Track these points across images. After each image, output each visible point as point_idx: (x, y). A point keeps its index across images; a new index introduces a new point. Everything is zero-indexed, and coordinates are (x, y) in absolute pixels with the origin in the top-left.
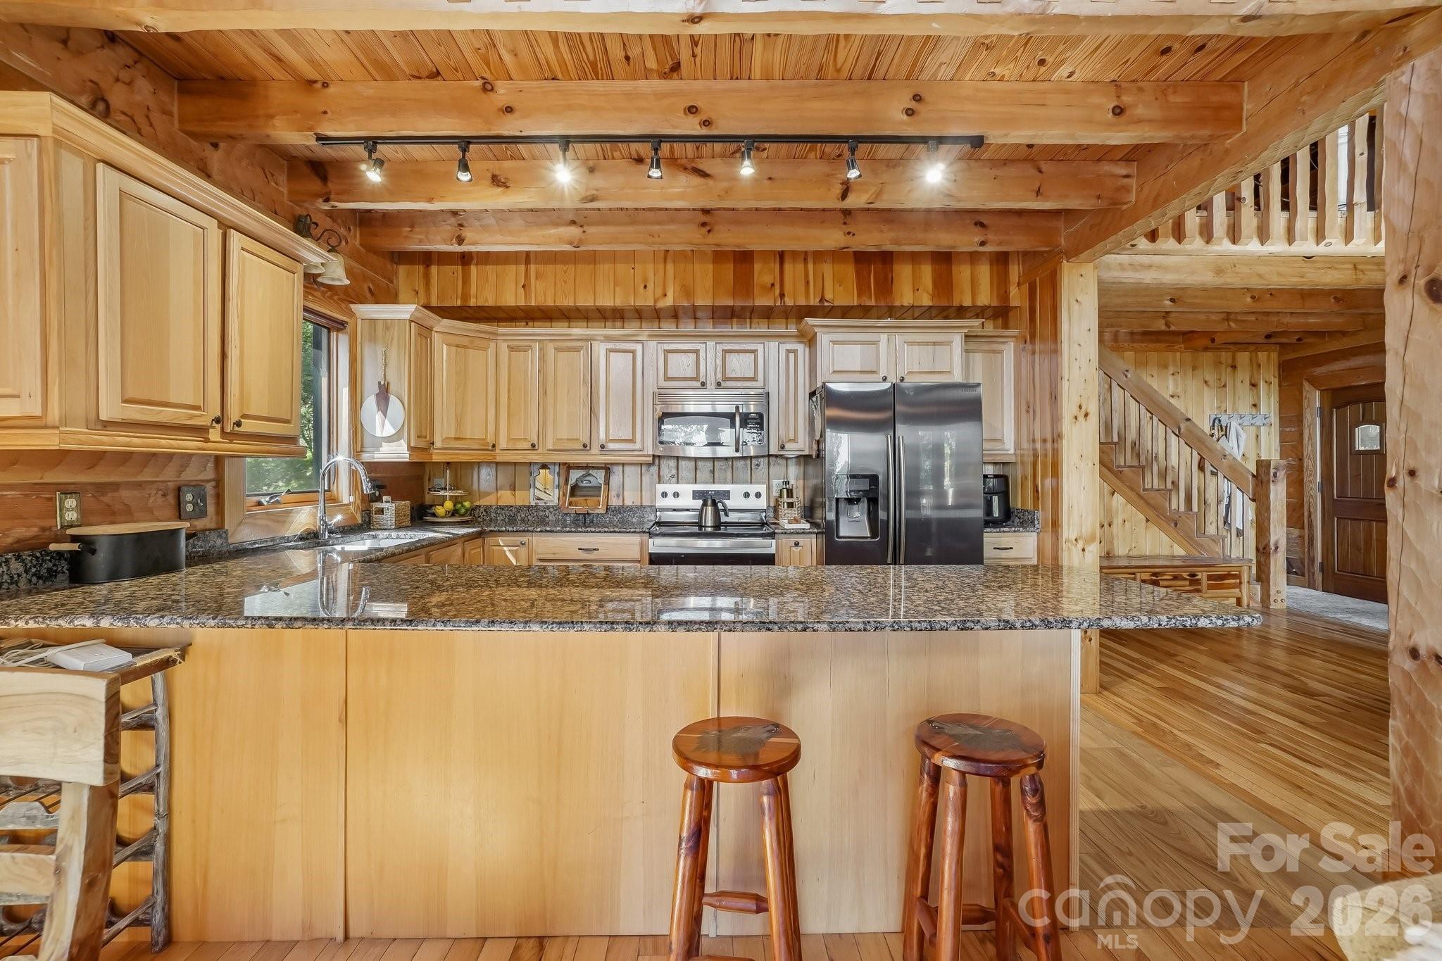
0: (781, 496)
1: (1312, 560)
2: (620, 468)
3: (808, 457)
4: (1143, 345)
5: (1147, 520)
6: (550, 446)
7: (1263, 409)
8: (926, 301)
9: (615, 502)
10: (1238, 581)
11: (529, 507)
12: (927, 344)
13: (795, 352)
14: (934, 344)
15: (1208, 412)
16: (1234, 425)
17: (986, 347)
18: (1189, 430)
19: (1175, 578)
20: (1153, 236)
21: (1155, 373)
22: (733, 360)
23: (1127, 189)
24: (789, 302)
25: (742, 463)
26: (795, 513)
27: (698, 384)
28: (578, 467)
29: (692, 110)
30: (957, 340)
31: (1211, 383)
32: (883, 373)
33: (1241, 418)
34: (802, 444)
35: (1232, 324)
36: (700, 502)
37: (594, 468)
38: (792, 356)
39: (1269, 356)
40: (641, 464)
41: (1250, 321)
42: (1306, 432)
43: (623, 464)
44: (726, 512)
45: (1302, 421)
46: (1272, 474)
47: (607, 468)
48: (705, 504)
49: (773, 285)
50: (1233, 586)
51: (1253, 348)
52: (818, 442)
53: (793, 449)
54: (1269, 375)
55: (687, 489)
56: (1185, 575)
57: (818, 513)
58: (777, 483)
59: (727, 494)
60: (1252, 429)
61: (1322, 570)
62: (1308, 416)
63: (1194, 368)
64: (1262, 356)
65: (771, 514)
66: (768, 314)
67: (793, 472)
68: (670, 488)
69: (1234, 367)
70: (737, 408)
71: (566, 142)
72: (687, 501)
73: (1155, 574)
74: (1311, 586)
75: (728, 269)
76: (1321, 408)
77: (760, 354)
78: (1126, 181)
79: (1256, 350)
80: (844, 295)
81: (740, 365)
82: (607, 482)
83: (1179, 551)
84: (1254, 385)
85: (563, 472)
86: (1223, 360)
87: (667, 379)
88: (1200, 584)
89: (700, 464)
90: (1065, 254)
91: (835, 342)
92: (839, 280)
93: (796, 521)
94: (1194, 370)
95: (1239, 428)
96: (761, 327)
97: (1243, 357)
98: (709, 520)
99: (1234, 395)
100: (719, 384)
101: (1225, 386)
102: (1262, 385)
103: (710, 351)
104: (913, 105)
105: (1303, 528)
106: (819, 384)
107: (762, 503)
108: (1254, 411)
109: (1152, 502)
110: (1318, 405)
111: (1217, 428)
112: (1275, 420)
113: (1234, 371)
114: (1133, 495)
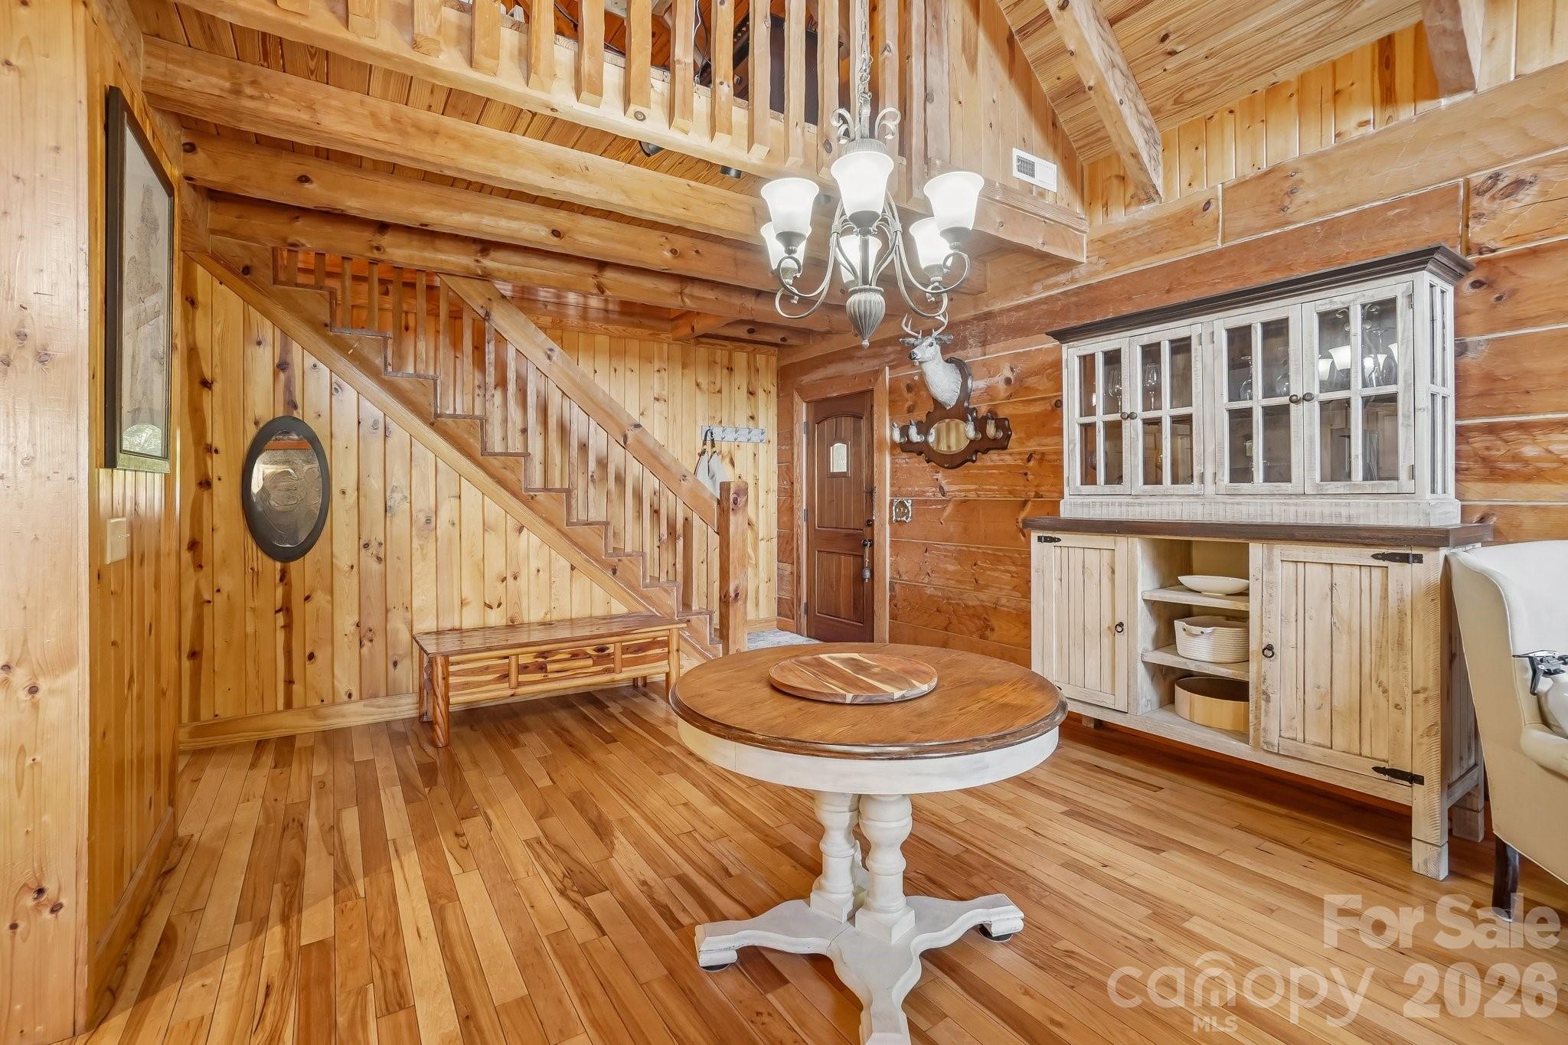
1: (799, 600)
4: (620, 328)
5: (573, 568)
7: (761, 423)
10: (666, 650)
15: (700, 423)
16: (728, 442)
18: (639, 441)
19: (575, 656)
21: (635, 366)
31: (704, 386)
33: (736, 432)
35: (687, 300)
39: (767, 361)
41: (709, 300)
42: (796, 451)
45: (792, 438)
46: (731, 500)
50: (660, 658)
51: (750, 347)
54: (768, 382)
56: (590, 651)
60: (750, 445)
61: (807, 612)
62: (797, 431)
63: (684, 366)
64: (761, 360)
69: (730, 369)
73: (542, 654)
74: (799, 632)
76: (807, 423)
79: (754, 352)
83: (619, 608)
84: (751, 393)
86: (718, 360)
88: (613, 661)
94: (683, 368)
97: (741, 358)
99: (730, 402)
101: (720, 391)
102: (761, 394)
105: (793, 564)
108: (751, 423)
109: (580, 541)
110: (804, 420)
111: (709, 443)
112: (773, 437)
113: (730, 374)
114: (551, 532)
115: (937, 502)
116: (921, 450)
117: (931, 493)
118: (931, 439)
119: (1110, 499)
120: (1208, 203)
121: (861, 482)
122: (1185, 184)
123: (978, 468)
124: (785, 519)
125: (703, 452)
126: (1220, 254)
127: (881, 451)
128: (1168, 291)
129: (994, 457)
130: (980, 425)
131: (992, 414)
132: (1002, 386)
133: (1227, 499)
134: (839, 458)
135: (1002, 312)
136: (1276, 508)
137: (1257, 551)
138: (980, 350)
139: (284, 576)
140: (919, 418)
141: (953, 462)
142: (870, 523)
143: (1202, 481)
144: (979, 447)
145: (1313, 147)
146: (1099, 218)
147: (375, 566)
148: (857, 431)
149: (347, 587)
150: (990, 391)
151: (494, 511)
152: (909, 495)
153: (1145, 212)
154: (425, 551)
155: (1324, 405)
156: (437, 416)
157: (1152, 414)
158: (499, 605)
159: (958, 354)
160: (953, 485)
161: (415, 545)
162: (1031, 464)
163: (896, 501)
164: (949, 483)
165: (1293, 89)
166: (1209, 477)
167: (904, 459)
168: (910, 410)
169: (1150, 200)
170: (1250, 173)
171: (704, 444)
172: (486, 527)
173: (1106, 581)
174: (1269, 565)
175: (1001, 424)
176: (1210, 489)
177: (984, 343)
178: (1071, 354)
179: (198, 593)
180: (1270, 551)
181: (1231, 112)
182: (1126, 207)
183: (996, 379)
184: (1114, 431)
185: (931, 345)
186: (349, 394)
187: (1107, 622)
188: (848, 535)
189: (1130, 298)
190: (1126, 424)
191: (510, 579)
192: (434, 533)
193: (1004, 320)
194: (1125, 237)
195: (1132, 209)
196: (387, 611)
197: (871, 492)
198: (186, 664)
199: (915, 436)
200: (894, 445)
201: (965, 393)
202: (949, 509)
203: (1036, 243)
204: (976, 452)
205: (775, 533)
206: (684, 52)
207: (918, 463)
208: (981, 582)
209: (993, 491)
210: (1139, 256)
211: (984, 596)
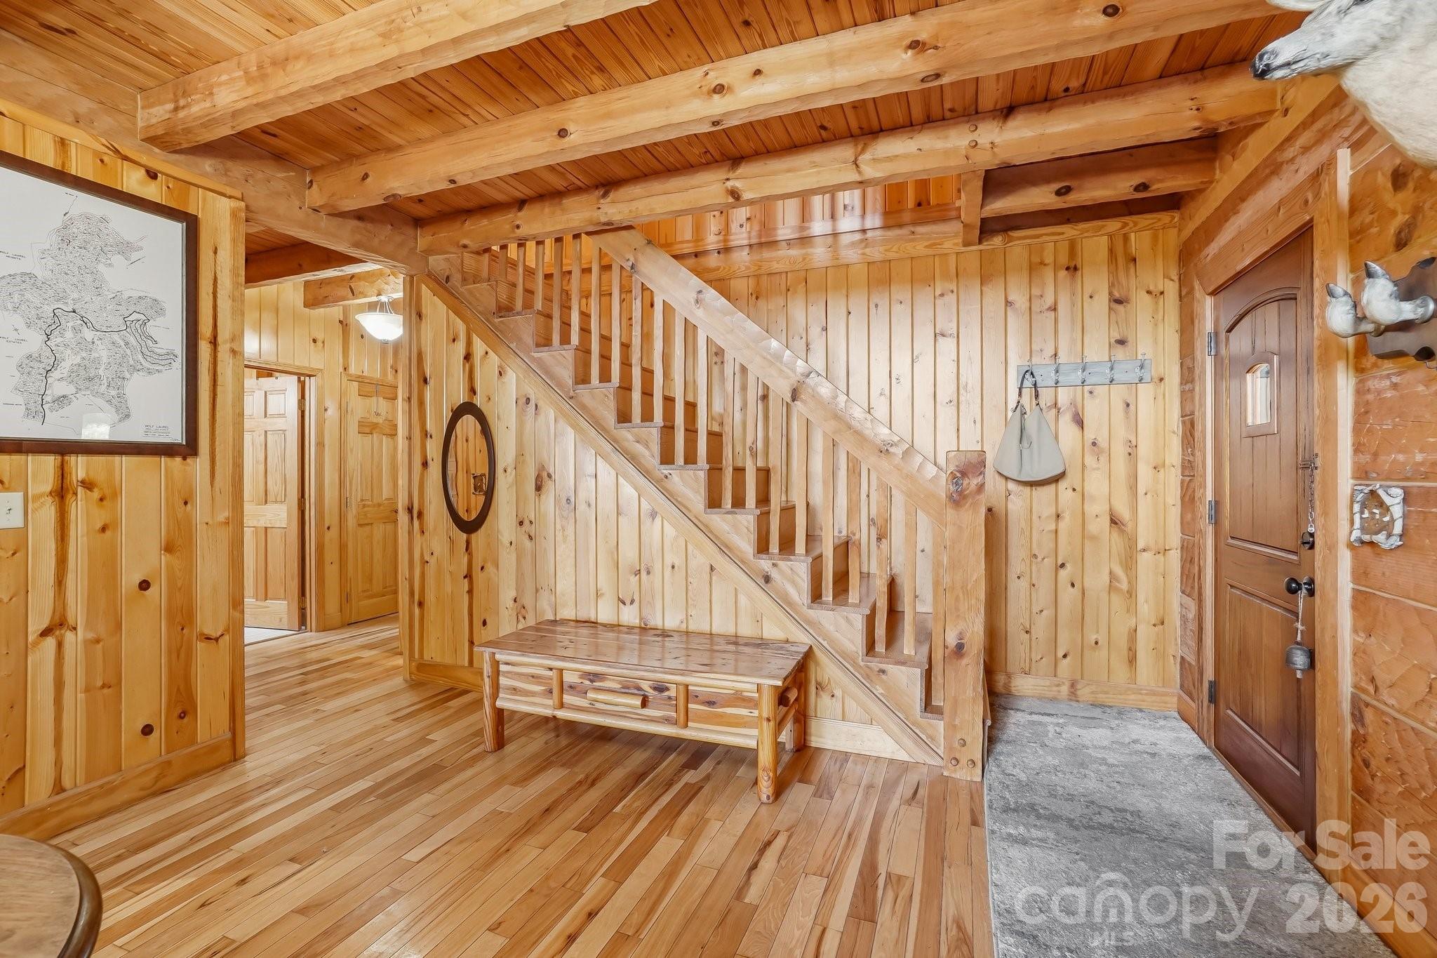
1: (1201, 672)
5: (712, 568)
7: (1142, 343)
10: (756, 713)
21: (905, 294)
31: (1022, 305)
33: (1087, 369)
45: (1194, 367)
54: (1156, 278)
56: (645, 686)
60: (1118, 389)
61: (1214, 699)
62: (1197, 353)
63: (984, 280)
64: (1139, 239)
69: (1074, 270)
76: (1213, 334)
79: (1126, 230)
84: (1119, 302)
88: (676, 708)
94: (983, 282)
97: (1095, 246)
99: (1074, 323)
101: (1054, 308)
102: (1142, 301)
105: (1195, 600)
108: (1119, 351)
111: (1028, 391)
112: (1172, 371)
113: (1073, 276)
121: (1296, 443)
124: (1189, 517)
139: (468, 543)
142: (1308, 541)
147: (528, 543)
149: (508, 560)
151: (629, 492)
152: (1396, 476)
154: (566, 533)
158: (632, 602)
161: (558, 527)
163: (1364, 490)
171: (1020, 394)
172: (619, 510)
179: (422, 555)
186: (511, 377)
191: (644, 573)
192: (573, 514)
196: (537, 591)
197: (1310, 468)
198: (417, 611)
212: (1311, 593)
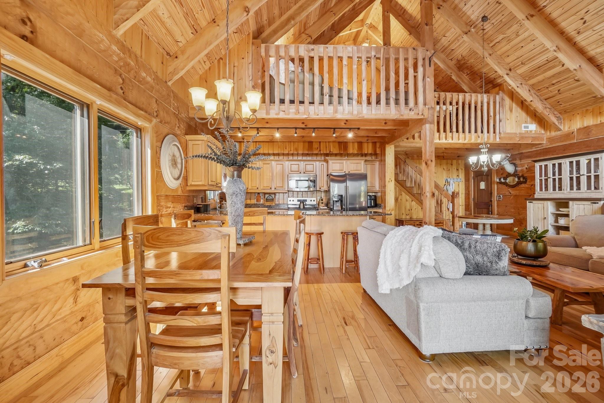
0: (320, 201)
2: (278, 194)
3: (327, 191)
6: (262, 188)
7: (460, 177)
8: (356, 152)
9: (277, 203)
11: (255, 204)
12: (355, 163)
13: (323, 164)
14: (357, 163)
15: (444, 178)
16: (451, 182)
17: (371, 163)
20: (408, 139)
22: (308, 167)
23: (395, 132)
24: (322, 152)
25: (310, 192)
26: (323, 205)
27: (299, 173)
28: (267, 193)
29: (303, 123)
30: (363, 162)
31: (445, 169)
32: (344, 171)
33: (454, 179)
34: (325, 188)
36: (299, 202)
37: (271, 194)
38: (322, 165)
39: (462, 161)
40: (284, 193)
42: (470, 183)
43: (279, 193)
44: (306, 205)
45: (469, 180)
46: (455, 195)
47: (275, 194)
48: (301, 203)
49: (318, 148)
52: (329, 187)
53: (323, 189)
54: (462, 167)
55: (296, 199)
57: (329, 205)
58: (319, 198)
59: (306, 201)
60: (457, 183)
63: (440, 165)
65: (317, 206)
66: (317, 155)
67: (323, 195)
68: (292, 199)
69: (452, 165)
70: (309, 179)
71: (278, 128)
72: (296, 202)
74: (471, 228)
75: (307, 144)
77: (315, 165)
78: (395, 130)
79: (458, 160)
80: (336, 151)
81: (309, 168)
82: (275, 198)
84: (457, 170)
85: (263, 195)
86: (449, 162)
87: (291, 171)
89: (299, 193)
90: (387, 143)
91: (333, 163)
92: (334, 147)
93: (324, 206)
95: (453, 183)
96: (315, 158)
97: (455, 162)
98: (302, 207)
99: (452, 172)
100: (304, 173)
101: (449, 170)
102: (460, 170)
103: (302, 164)
104: (346, 122)
105: (469, 211)
106: (329, 173)
107: (315, 203)
108: (458, 177)
110: (473, 176)
111: (447, 182)
112: (464, 180)
114: (417, 201)
115: (509, 196)
116: (505, 184)
117: (507, 193)
118: (507, 181)
119: (546, 194)
120: (573, 132)
121: (489, 191)
122: (568, 128)
123: (519, 188)
124: (467, 200)
125: (445, 185)
126: (575, 143)
127: (494, 184)
128: (564, 150)
129: (523, 185)
130: (519, 178)
131: (523, 176)
132: (525, 169)
133: (568, 194)
134: (483, 185)
135: (525, 153)
136: (578, 195)
137: (571, 203)
138: (520, 161)
140: (504, 176)
141: (513, 187)
142: (491, 201)
143: (564, 190)
144: (519, 183)
145: (595, 123)
146: (548, 133)
148: (487, 179)
150: (522, 170)
151: (408, 197)
152: (501, 194)
153: (559, 133)
155: (587, 176)
156: (398, 180)
157: (554, 177)
158: (409, 215)
159: (514, 162)
160: (513, 192)
162: (532, 187)
163: (498, 195)
164: (512, 191)
165: (591, 111)
166: (565, 189)
167: (500, 186)
168: (502, 174)
169: (560, 131)
170: (582, 127)
171: (446, 183)
172: (407, 200)
173: (542, 210)
174: (573, 205)
175: (524, 178)
176: (565, 192)
177: (521, 159)
178: (537, 165)
180: (573, 203)
181: (578, 114)
182: (555, 132)
183: (524, 168)
184: (546, 180)
185: (506, 161)
187: (543, 217)
188: (485, 204)
189: (555, 151)
190: (549, 179)
191: (410, 210)
193: (526, 155)
194: (555, 138)
195: (556, 132)
197: (491, 193)
199: (502, 180)
200: (497, 183)
201: (516, 171)
202: (512, 197)
203: (530, 142)
204: (519, 184)
205: (464, 204)
206: (454, 129)
207: (504, 187)
208: (520, 213)
209: (523, 193)
210: (557, 142)
211: (521, 216)
212: (492, 206)
